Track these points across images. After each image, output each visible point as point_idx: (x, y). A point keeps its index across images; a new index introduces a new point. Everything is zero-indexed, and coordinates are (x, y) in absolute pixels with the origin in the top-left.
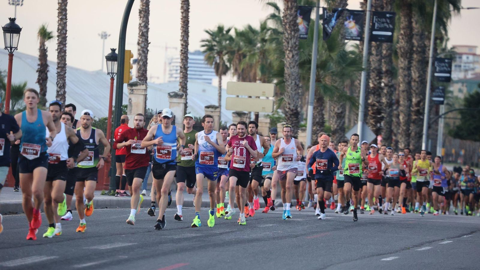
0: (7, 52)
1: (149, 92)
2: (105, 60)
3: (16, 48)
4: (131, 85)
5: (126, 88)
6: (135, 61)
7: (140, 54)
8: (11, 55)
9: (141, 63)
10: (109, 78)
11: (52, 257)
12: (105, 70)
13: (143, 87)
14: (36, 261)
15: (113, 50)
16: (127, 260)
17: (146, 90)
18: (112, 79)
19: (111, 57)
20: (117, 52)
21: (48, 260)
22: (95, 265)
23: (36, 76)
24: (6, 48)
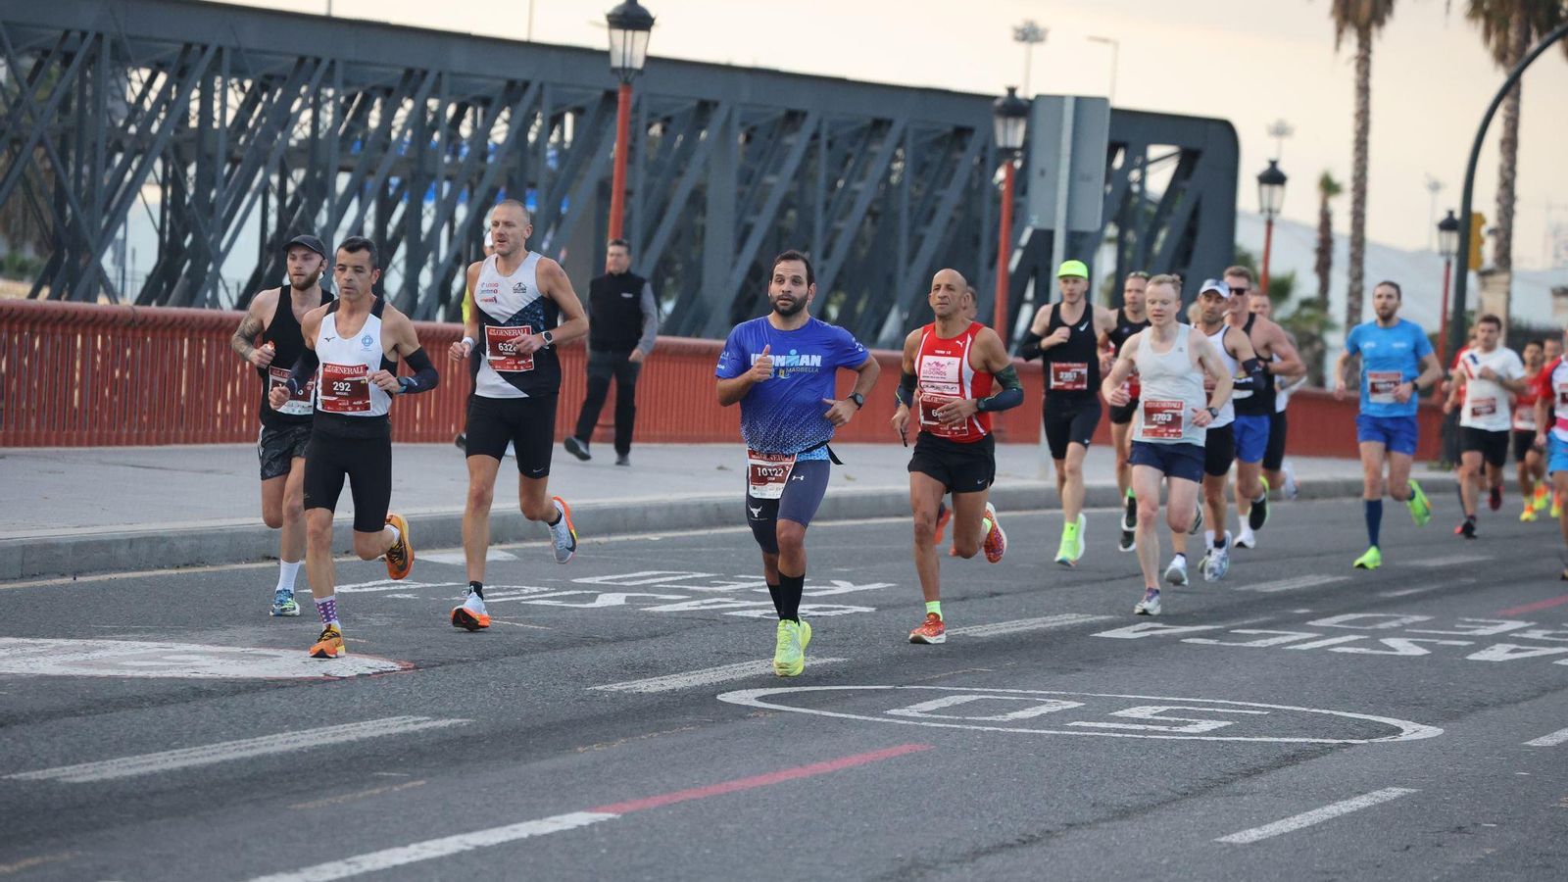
0: (1264, 218)
1: (1517, 288)
2: (1435, 231)
3: (1278, 212)
4: (1484, 274)
5: (1472, 279)
6: (1493, 232)
7: (1500, 219)
8: (1270, 224)
9: (1502, 235)
10: (1441, 262)
11: (1341, 578)
12: (1436, 247)
13: (1503, 278)
14: (1313, 584)
15: (1451, 213)
16: (1475, 587)
17: (1509, 283)
18: (1448, 264)
19: (1448, 225)
20: (1458, 215)
21: (1333, 583)
22: (1418, 594)
23: (1311, 260)
24: (1262, 211)
